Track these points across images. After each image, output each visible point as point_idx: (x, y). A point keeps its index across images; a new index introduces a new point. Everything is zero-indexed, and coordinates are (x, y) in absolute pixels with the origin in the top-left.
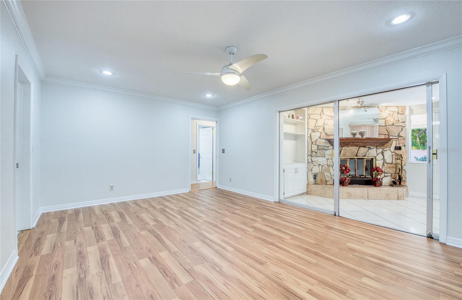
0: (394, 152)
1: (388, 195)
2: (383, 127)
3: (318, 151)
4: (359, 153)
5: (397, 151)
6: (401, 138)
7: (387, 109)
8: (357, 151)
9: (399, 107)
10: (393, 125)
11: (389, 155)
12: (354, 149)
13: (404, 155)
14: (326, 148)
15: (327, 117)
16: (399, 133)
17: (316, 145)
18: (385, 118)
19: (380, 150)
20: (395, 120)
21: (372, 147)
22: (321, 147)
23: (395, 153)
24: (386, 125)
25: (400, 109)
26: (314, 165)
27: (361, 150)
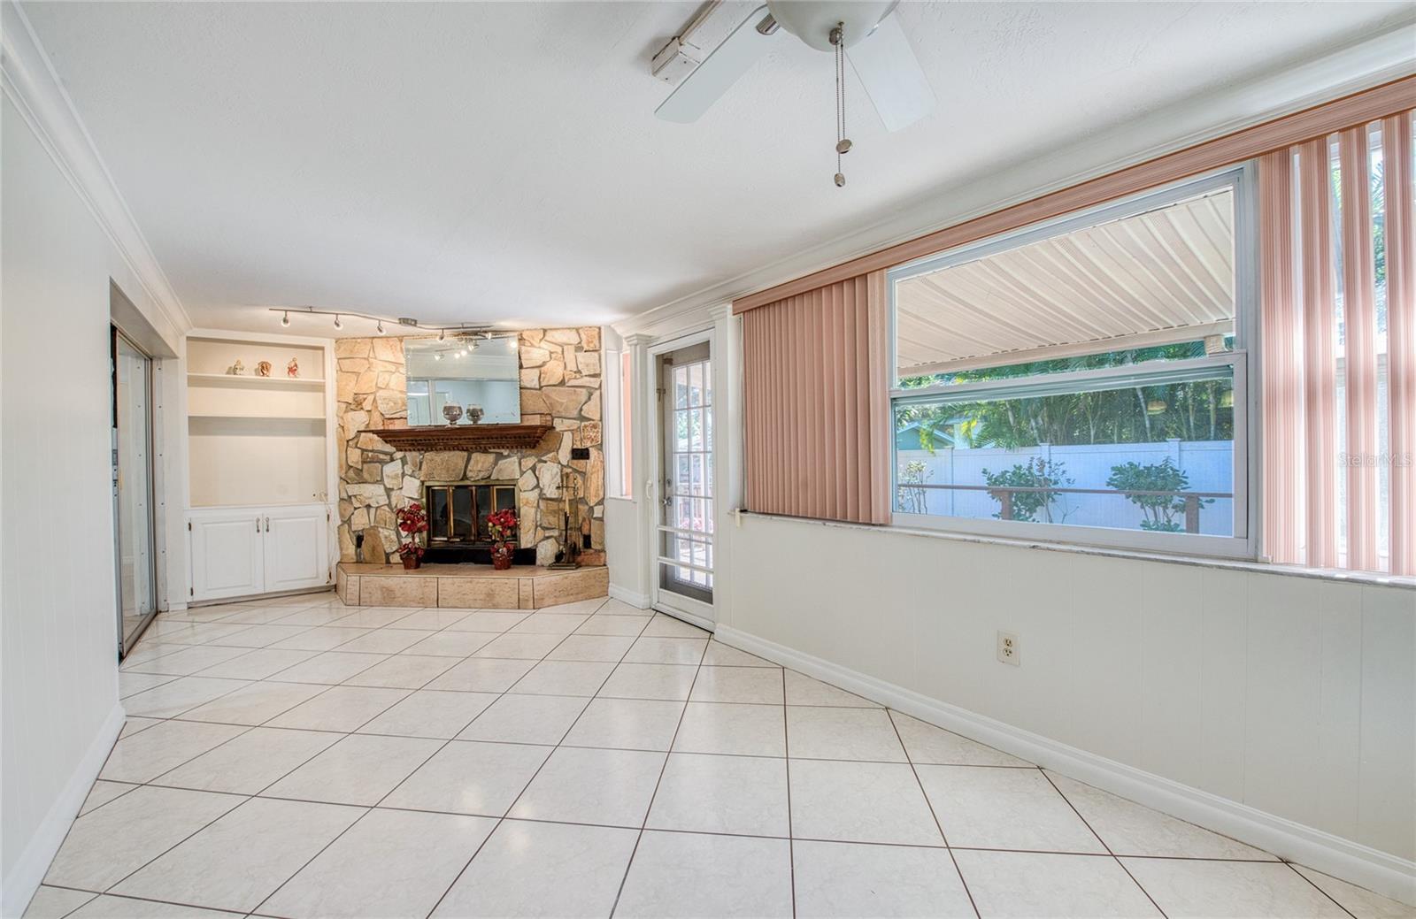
0: (568, 466)
1: (490, 595)
2: (534, 392)
3: (365, 466)
4: (471, 471)
5: (575, 461)
6: (587, 423)
7: (546, 338)
8: (464, 465)
9: (580, 331)
10: (562, 383)
11: (549, 475)
12: (456, 458)
13: (595, 475)
14: (382, 456)
15: (387, 364)
16: (581, 410)
17: (356, 447)
18: (538, 364)
19: (529, 462)
20: (569, 368)
21: (506, 453)
22: (370, 454)
23: (571, 467)
24: (541, 388)
25: (583, 336)
26: (355, 509)
27: (477, 462)
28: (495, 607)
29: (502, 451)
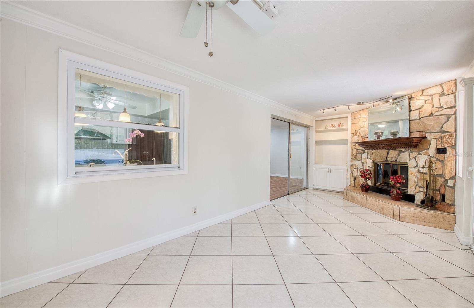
0: (433, 157)
2: (417, 121)
3: (357, 154)
5: (438, 155)
6: (445, 134)
7: (424, 94)
8: (386, 155)
9: (443, 85)
10: (431, 115)
11: (422, 160)
12: (384, 152)
13: (450, 162)
14: (361, 151)
15: (363, 119)
16: (442, 127)
17: (355, 148)
18: (419, 108)
19: (414, 154)
20: (435, 106)
21: (403, 150)
22: (358, 150)
23: (435, 158)
24: (420, 119)
25: (445, 88)
26: (354, 169)
27: (391, 154)
28: (384, 214)
29: (402, 149)
